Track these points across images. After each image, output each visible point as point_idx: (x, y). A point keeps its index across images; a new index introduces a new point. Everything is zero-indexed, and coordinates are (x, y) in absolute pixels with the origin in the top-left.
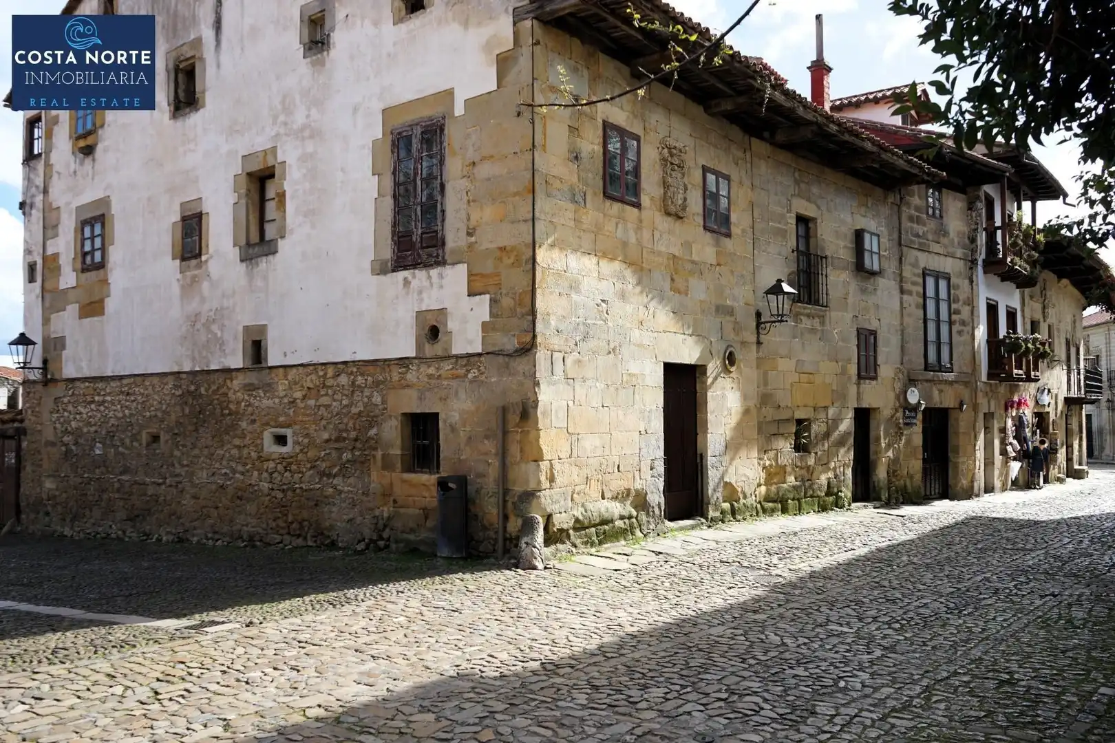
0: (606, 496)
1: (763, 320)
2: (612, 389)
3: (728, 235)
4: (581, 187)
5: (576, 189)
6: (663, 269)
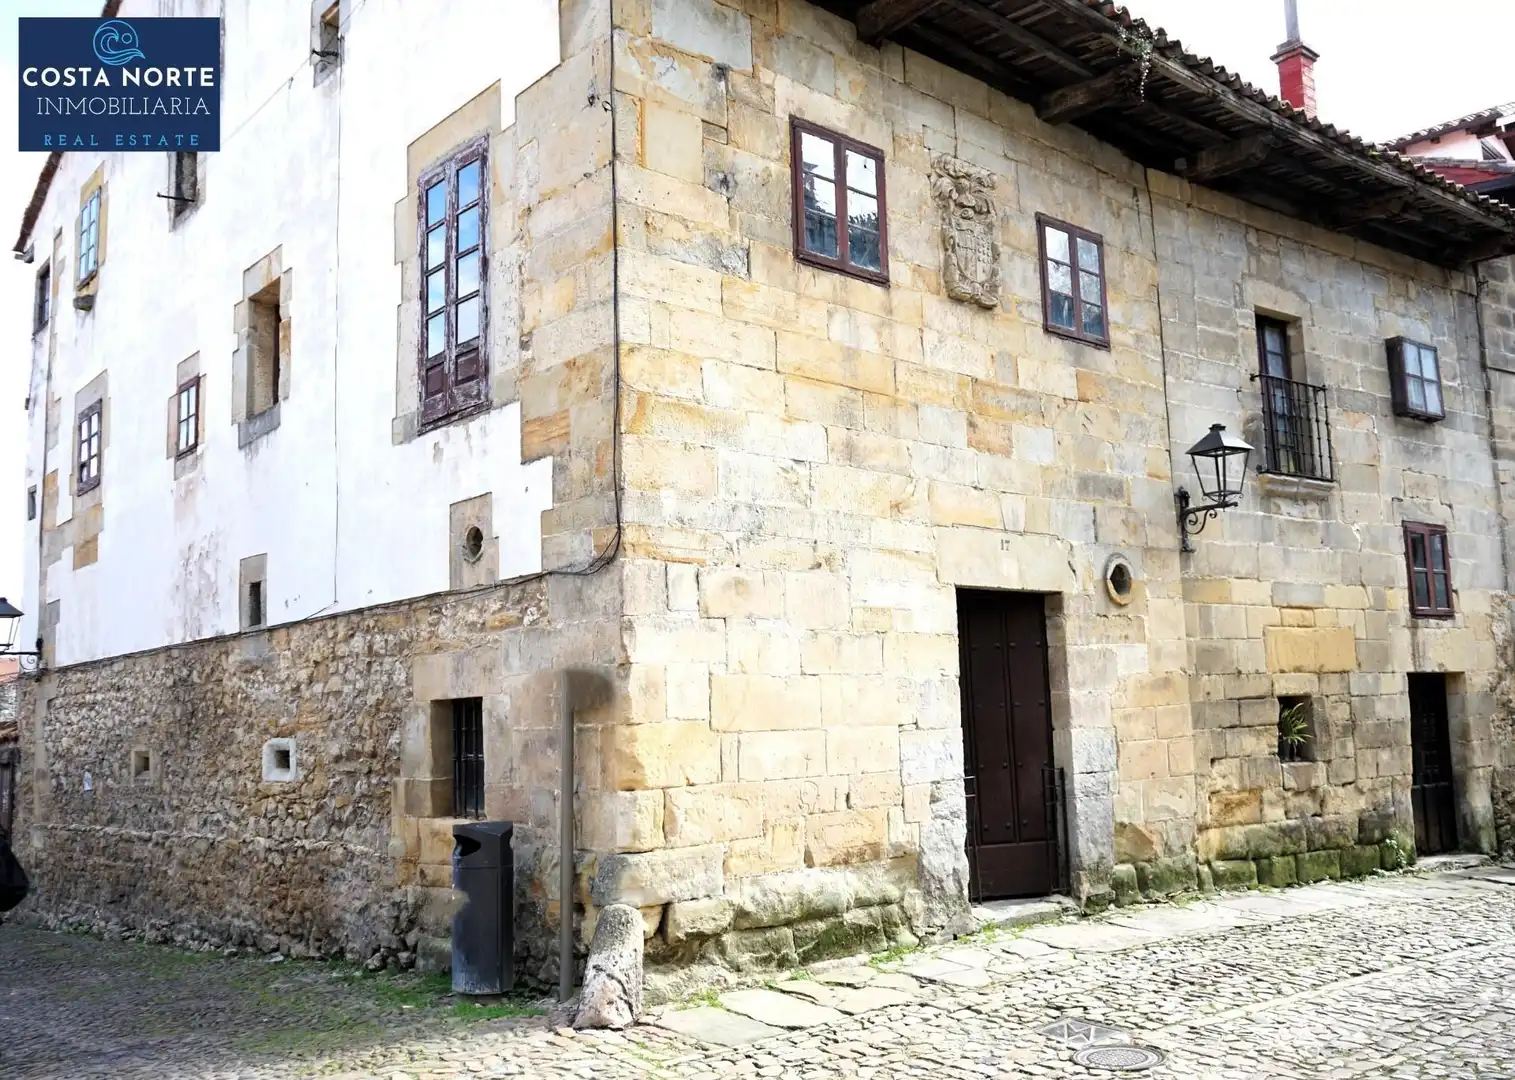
0: (817, 859)
1: (1191, 506)
2: (825, 640)
3: (1104, 345)
4: (737, 238)
5: (725, 242)
6: (948, 402)
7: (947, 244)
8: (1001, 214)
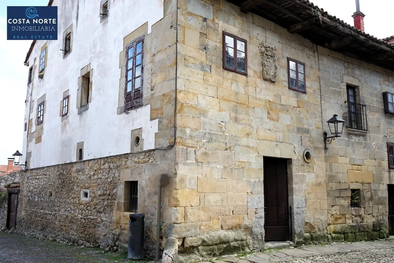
0: (224, 228)
1: (328, 136)
2: (228, 169)
3: (305, 93)
4: (208, 63)
5: (205, 64)
6: (262, 107)
7: (263, 65)
8: (277, 57)
